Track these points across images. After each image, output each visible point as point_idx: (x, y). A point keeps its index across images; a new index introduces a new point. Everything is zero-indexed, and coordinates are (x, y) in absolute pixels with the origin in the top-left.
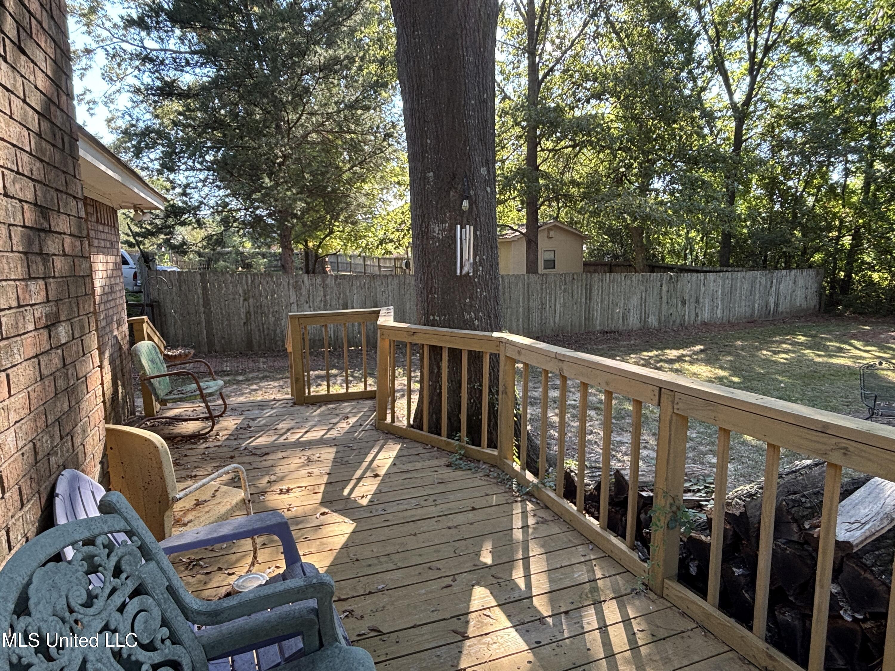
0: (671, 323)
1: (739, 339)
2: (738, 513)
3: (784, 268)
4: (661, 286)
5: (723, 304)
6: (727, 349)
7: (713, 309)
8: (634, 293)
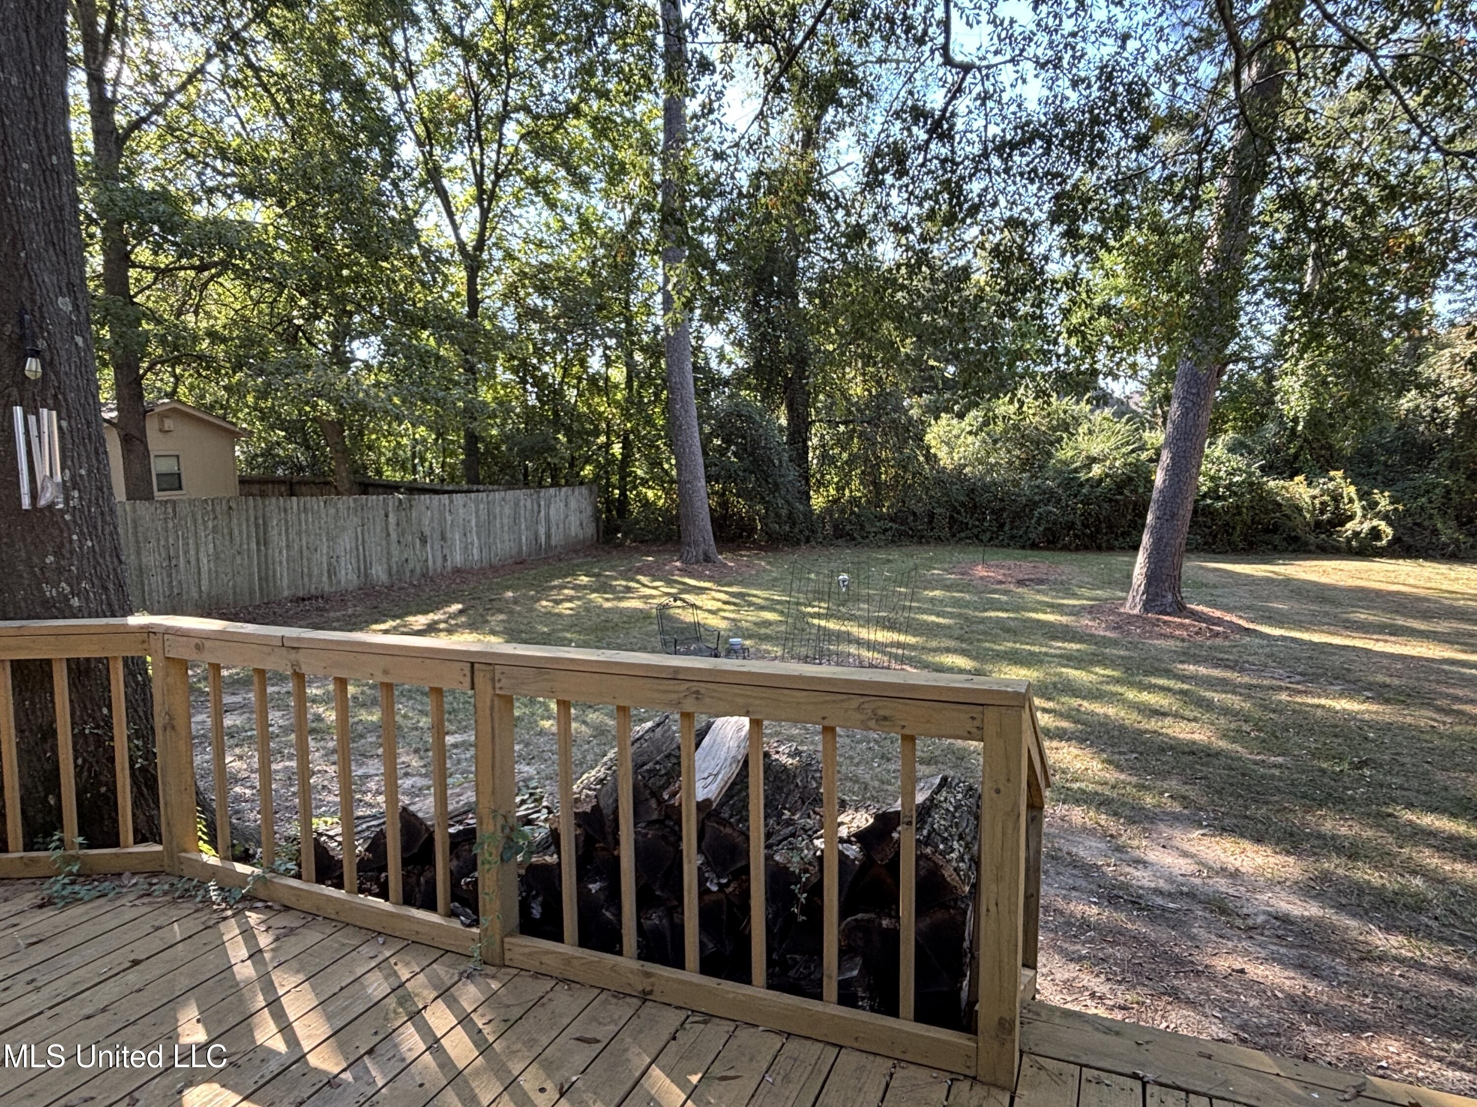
0: (408, 574)
1: (508, 588)
2: (588, 809)
3: (552, 485)
4: (387, 516)
5: (479, 539)
6: (494, 606)
7: (466, 549)
8: (344, 529)
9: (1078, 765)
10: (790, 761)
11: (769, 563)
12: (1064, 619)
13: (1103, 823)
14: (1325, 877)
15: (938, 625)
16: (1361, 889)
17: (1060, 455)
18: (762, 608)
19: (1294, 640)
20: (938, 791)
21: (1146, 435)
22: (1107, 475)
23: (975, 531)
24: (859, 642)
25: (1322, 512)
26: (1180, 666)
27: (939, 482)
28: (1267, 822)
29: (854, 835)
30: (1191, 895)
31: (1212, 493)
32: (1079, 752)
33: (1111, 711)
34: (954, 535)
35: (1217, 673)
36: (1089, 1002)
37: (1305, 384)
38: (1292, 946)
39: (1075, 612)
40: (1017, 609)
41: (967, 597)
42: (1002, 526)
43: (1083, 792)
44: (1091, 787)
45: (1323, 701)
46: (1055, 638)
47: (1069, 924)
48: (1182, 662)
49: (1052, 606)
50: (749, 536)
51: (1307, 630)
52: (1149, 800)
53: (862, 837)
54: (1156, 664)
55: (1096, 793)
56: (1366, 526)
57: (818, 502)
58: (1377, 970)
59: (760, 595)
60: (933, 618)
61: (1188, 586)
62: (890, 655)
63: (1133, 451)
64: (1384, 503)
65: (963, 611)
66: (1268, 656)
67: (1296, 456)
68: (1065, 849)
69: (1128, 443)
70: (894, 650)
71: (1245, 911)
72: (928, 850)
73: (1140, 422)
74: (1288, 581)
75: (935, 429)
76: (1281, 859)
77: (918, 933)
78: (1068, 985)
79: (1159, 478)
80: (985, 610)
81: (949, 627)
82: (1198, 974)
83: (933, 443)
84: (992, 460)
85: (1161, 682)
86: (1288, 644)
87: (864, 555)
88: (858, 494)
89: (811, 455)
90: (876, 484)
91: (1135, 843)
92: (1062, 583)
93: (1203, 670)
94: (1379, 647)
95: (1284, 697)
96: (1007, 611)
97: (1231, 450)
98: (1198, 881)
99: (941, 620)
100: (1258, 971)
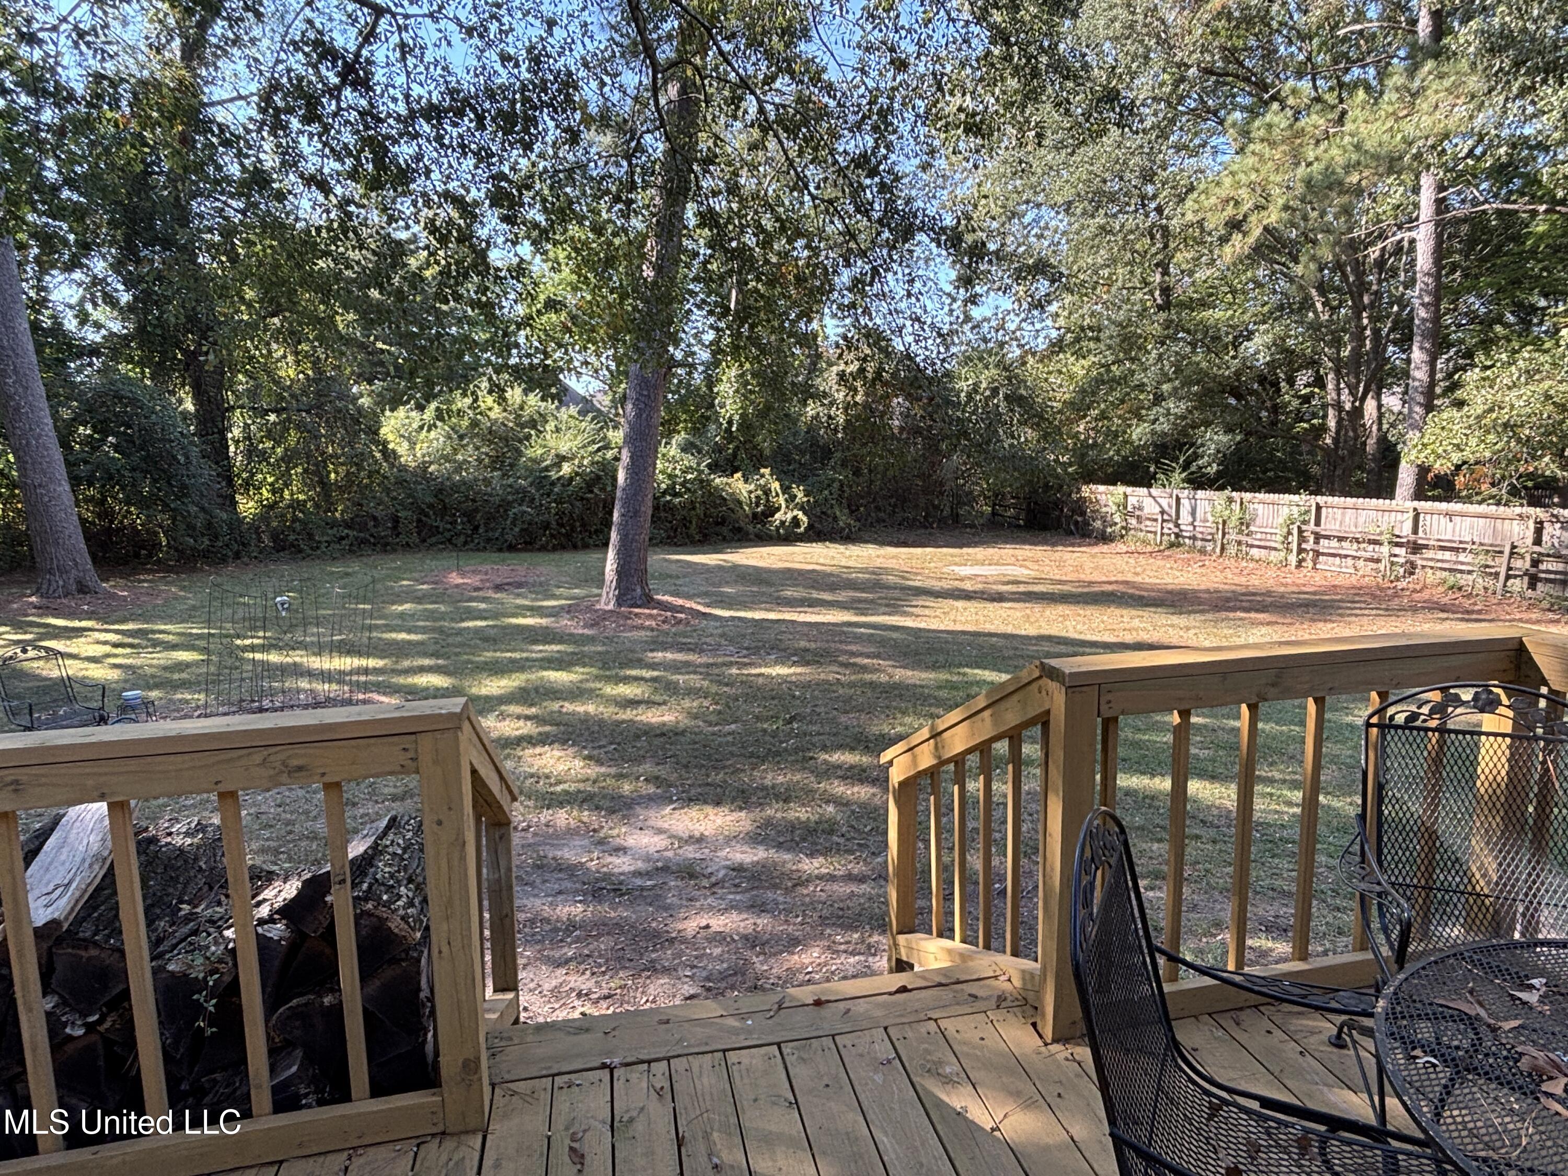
9: (561, 767)
10: (189, 841)
11: (183, 588)
12: (544, 621)
13: (585, 819)
14: (768, 823)
15: (409, 642)
16: (792, 826)
17: (529, 453)
18: (174, 647)
19: (739, 618)
20: (385, 833)
21: (610, 433)
22: (577, 474)
23: (448, 535)
24: (310, 674)
25: (758, 505)
26: (650, 655)
27: (401, 482)
28: (724, 785)
29: (278, 912)
30: (665, 869)
31: (671, 490)
32: (562, 753)
33: (591, 708)
34: (424, 541)
35: (680, 657)
36: (576, 1003)
37: (737, 391)
38: (746, 890)
39: (554, 613)
40: (496, 616)
41: (442, 608)
42: (476, 528)
43: (566, 792)
44: (573, 787)
45: (763, 670)
46: (536, 642)
47: (556, 930)
48: (652, 651)
49: (531, 609)
50: (150, 556)
51: (751, 609)
52: (627, 788)
53: (287, 911)
54: (630, 656)
55: (579, 791)
56: (789, 516)
57: (247, 507)
58: (805, 892)
59: (170, 630)
60: (403, 636)
61: (654, 578)
62: (350, 683)
63: (599, 450)
64: (800, 495)
65: (438, 624)
66: (721, 636)
67: (735, 455)
68: (550, 855)
69: (593, 442)
70: (355, 678)
71: (709, 870)
72: (370, 906)
73: (604, 420)
74: (735, 567)
75: (393, 421)
76: (736, 815)
77: (366, 999)
78: (556, 992)
79: (621, 476)
80: (463, 620)
81: (421, 643)
82: (672, 941)
83: (390, 437)
84: (460, 457)
85: (634, 672)
86: (736, 622)
87: (313, 569)
88: (302, 497)
89: (232, 449)
90: (323, 482)
91: (615, 832)
92: (541, 584)
93: (669, 656)
94: (802, 618)
95: (734, 671)
96: (485, 619)
97: (684, 450)
98: (670, 854)
99: (413, 637)
100: (719, 923)
